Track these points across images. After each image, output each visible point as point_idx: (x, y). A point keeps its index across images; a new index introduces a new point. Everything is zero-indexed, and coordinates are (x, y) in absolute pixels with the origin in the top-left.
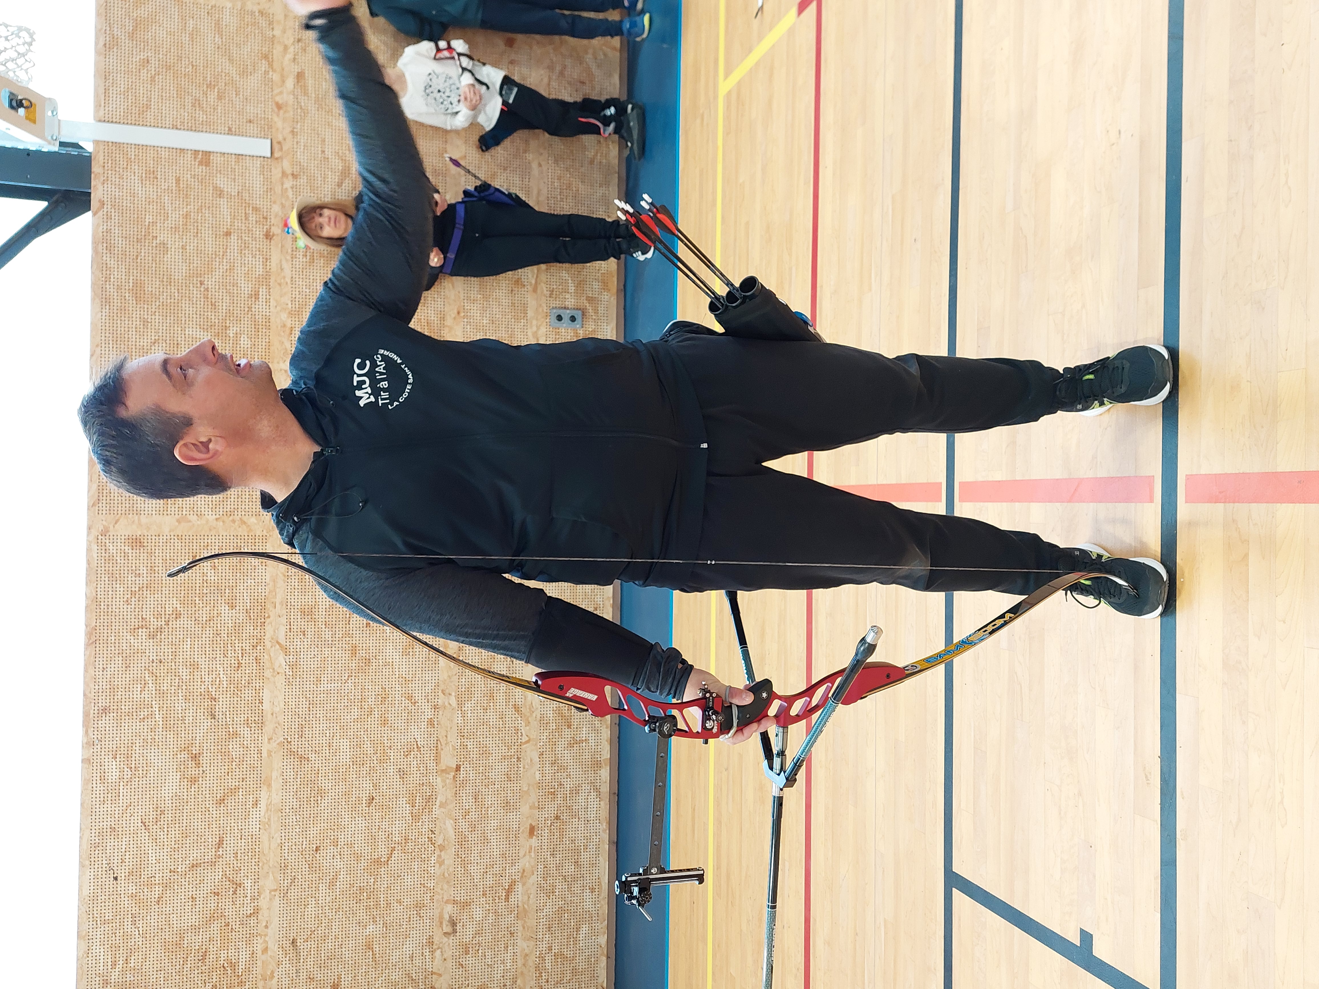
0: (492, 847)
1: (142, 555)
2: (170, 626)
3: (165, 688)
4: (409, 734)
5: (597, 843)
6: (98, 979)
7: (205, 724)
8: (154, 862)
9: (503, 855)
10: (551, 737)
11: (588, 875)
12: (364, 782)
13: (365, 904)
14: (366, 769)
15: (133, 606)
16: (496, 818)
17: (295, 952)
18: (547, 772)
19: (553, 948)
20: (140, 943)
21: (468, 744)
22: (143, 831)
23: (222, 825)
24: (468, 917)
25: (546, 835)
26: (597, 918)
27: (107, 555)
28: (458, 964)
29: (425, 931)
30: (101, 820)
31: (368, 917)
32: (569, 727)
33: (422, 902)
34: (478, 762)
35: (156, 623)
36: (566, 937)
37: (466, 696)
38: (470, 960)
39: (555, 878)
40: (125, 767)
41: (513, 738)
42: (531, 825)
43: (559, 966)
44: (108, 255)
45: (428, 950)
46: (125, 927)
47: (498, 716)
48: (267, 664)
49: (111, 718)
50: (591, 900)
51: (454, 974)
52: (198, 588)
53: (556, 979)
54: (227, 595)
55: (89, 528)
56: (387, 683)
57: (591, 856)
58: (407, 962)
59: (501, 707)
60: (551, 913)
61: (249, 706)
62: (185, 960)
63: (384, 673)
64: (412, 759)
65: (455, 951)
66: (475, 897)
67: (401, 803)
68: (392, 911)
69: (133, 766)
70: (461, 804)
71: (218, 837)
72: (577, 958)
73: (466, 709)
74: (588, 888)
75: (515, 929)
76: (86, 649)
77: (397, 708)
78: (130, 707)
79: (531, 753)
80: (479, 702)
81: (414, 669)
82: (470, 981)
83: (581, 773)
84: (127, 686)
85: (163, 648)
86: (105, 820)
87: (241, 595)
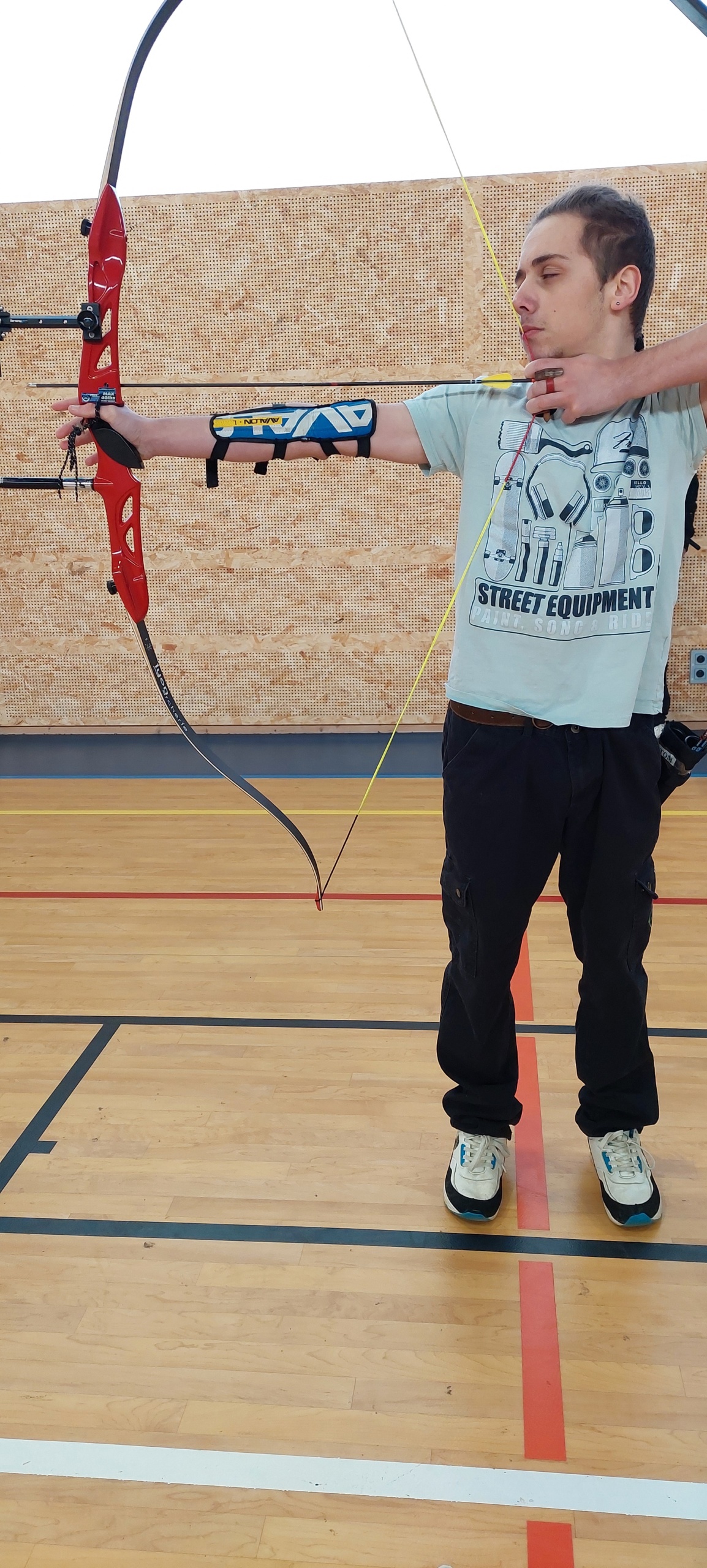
1: (442, 235)
2: (370, 270)
3: (308, 269)
4: (264, 519)
6: (28, 223)
7: (272, 313)
8: (139, 271)
10: (262, 664)
11: (127, 704)
14: (229, 477)
15: (389, 231)
16: (182, 610)
18: (228, 661)
19: (58, 671)
20: (61, 263)
21: (254, 579)
22: (168, 257)
23: (174, 336)
24: (87, 586)
25: (166, 662)
26: (86, 713)
27: (442, 200)
28: (43, 577)
29: (74, 543)
32: (272, 683)
33: (101, 540)
34: (236, 590)
35: (373, 255)
36: (68, 683)
37: (302, 577)
38: (46, 589)
39: (124, 672)
40: (230, 235)
41: (260, 624)
42: (176, 646)
43: (41, 677)
45: (55, 547)
47: (282, 609)
49: (278, 218)
50: (104, 709)
51: (33, 574)
52: (408, 295)
53: (28, 675)
54: (402, 325)
55: (469, 179)
56: (314, 494)
57: (146, 707)
58: (44, 527)
59: (291, 611)
60: (91, 669)
61: (291, 356)
63: (323, 491)
64: (238, 522)
65: (55, 574)
67: (196, 515)
69: (231, 243)
70: (195, 575)
71: (163, 332)
72: (49, 697)
73: (289, 576)
74: (115, 704)
75: (76, 633)
76: (347, 186)
77: (289, 505)
78: (289, 236)
79: (247, 644)
80: (296, 590)
81: (328, 521)
82: (27, 590)
83: (227, 694)
84: (310, 231)
85: (349, 264)
86: (179, 219)
87: (402, 340)
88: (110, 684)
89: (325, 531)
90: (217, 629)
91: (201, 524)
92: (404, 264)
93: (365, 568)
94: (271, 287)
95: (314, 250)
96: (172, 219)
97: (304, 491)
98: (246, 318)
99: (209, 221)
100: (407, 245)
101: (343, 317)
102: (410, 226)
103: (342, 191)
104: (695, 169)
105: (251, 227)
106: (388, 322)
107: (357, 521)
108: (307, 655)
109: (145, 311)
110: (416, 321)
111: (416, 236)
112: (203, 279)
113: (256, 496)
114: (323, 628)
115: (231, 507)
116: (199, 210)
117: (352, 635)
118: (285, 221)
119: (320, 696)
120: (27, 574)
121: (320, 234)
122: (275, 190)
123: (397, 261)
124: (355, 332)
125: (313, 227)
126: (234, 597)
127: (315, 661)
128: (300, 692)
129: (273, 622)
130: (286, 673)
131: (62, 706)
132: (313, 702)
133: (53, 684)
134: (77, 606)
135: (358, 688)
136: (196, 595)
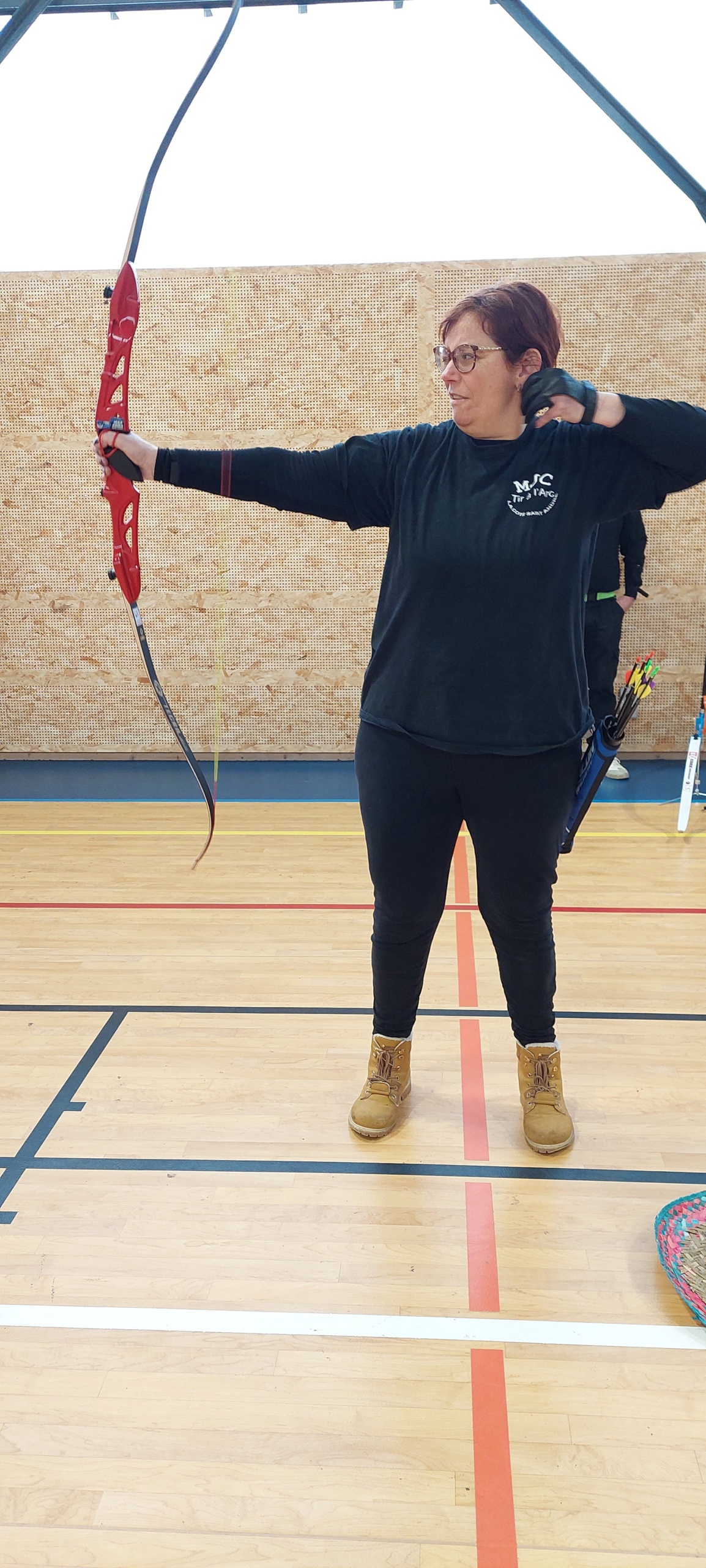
0: (130, 643)
1: (398, 313)
2: (333, 342)
3: (276, 340)
4: (234, 564)
5: (133, 742)
6: (18, 290)
7: (243, 378)
9: (122, 654)
10: (231, 697)
11: (104, 733)
12: (190, 524)
13: (81, 528)
14: (202, 525)
15: (351, 307)
16: (157, 646)
17: (40, 466)
18: (199, 694)
19: (39, 702)
20: (49, 327)
21: (225, 620)
22: (148, 325)
23: (153, 396)
24: (68, 623)
25: (141, 694)
26: (65, 742)
27: (398, 281)
28: (27, 614)
29: (56, 583)
31: (69, 532)
33: (82, 580)
34: (208, 629)
35: (335, 328)
36: (49, 714)
37: (268, 617)
38: (29, 625)
39: (102, 702)
40: (206, 307)
41: (230, 661)
43: (22, 708)
44: (680, 268)
45: (39, 586)
46: (63, 313)
47: (249, 646)
48: (297, 432)
49: (249, 293)
50: (81, 736)
51: (18, 611)
52: (367, 365)
53: (11, 705)
54: (362, 392)
55: (423, 264)
56: (280, 542)
57: (121, 736)
58: (28, 568)
59: (258, 650)
60: (70, 699)
61: (261, 417)
62: (34, 368)
63: (289, 539)
64: (210, 567)
65: (38, 611)
66: (86, 629)
67: (171, 558)
68: (74, 553)
69: (206, 314)
70: (169, 614)
71: (143, 393)
72: (29, 725)
73: (257, 617)
74: (92, 733)
75: (57, 667)
76: (312, 266)
77: (258, 552)
78: (260, 309)
79: (217, 678)
80: (263, 629)
81: (293, 567)
82: (10, 626)
83: (198, 725)
84: (278, 305)
85: (313, 336)
86: (158, 291)
87: (362, 405)
88: (88, 714)
89: (290, 576)
90: (190, 664)
91: (175, 567)
92: (364, 338)
93: (327, 611)
94: (242, 355)
95: (282, 323)
97: (271, 539)
98: (219, 382)
99: (187, 294)
100: (366, 321)
101: (308, 383)
102: (369, 303)
103: (308, 271)
104: (624, 261)
105: (225, 300)
106: (349, 389)
107: (320, 566)
108: (273, 688)
110: (374, 389)
111: (374, 313)
112: (180, 345)
113: (226, 543)
114: (288, 664)
115: (203, 552)
116: (177, 283)
117: (314, 671)
118: (256, 295)
119: (284, 726)
120: (12, 611)
122: (247, 268)
123: (357, 335)
124: (319, 397)
125: (281, 302)
126: (205, 635)
127: (279, 694)
128: (266, 723)
129: (241, 659)
130: (254, 705)
131: (42, 733)
132: (278, 731)
133: (34, 713)
134: (58, 641)
135: (320, 720)
136: (170, 632)
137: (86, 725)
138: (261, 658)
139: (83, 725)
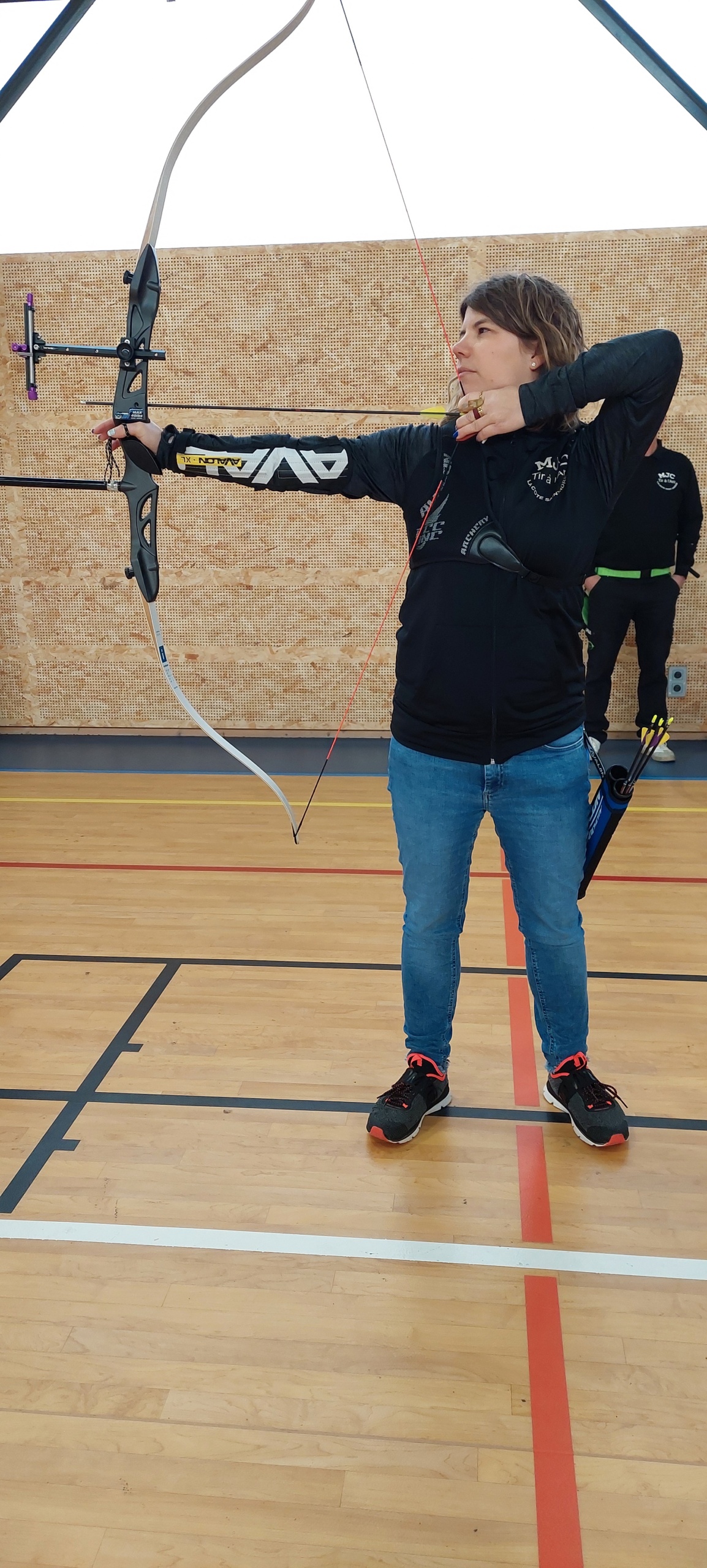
0: (179, 620)
1: (449, 288)
2: (383, 318)
3: (326, 317)
4: (281, 541)
5: (180, 718)
6: (74, 271)
7: (293, 355)
8: (173, 315)
9: (171, 631)
10: (276, 674)
11: (152, 709)
12: (238, 502)
14: (250, 502)
15: (401, 283)
16: (204, 623)
18: (245, 670)
19: (89, 678)
20: (103, 306)
21: (271, 597)
22: (200, 304)
23: (203, 374)
24: (118, 600)
25: (188, 670)
26: (114, 717)
27: (449, 257)
28: (78, 591)
29: (107, 561)
30: (211, 266)
31: (120, 509)
32: (285, 691)
34: (254, 606)
35: (386, 305)
36: (98, 689)
37: (314, 594)
38: (80, 602)
39: (150, 678)
40: (257, 285)
41: (276, 638)
42: (198, 656)
45: (90, 563)
47: (295, 624)
49: (300, 270)
50: (130, 712)
52: (417, 341)
53: (61, 680)
54: (411, 368)
55: (474, 239)
56: (327, 519)
57: (169, 712)
58: (80, 545)
59: (304, 626)
60: (119, 675)
61: (310, 395)
63: (336, 516)
64: (258, 545)
65: (89, 588)
66: (135, 605)
67: (220, 536)
69: (258, 292)
70: (217, 591)
71: (194, 371)
72: (79, 700)
73: (303, 594)
74: (141, 709)
76: (363, 242)
77: (304, 529)
78: (310, 286)
79: (262, 655)
80: (309, 606)
81: (339, 544)
83: (243, 702)
84: (329, 282)
85: (363, 312)
86: (211, 269)
87: (411, 381)
88: (137, 689)
89: (337, 553)
90: (236, 641)
91: (223, 545)
92: (414, 314)
93: (372, 587)
94: (293, 332)
95: (333, 300)
96: (205, 269)
97: (318, 516)
98: (269, 359)
99: (238, 272)
100: (417, 297)
101: (358, 360)
102: (420, 279)
103: (359, 247)
104: (678, 233)
105: (276, 277)
106: (398, 365)
107: (366, 544)
108: (318, 665)
109: (178, 351)
110: (423, 365)
111: (424, 288)
113: (274, 520)
114: (333, 641)
115: (251, 529)
116: (229, 262)
117: (359, 648)
118: (306, 273)
119: (328, 703)
120: (64, 588)
121: (338, 285)
122: (299, 245)
123: (408, 311)
124: (368, 373)
125: (332, 279)
126: (252, 612)
127: (324, 671)
128: (310, 700)
129: (287, 635)
130: (299, 682)
131: (91, 709)
132: (322, 708)
133: (84, 689)
134: (108, 617)
135: (364, 697)
136: (217, 609)
137: (134, 700)
138: (307, 636)
139: (132, 700)
